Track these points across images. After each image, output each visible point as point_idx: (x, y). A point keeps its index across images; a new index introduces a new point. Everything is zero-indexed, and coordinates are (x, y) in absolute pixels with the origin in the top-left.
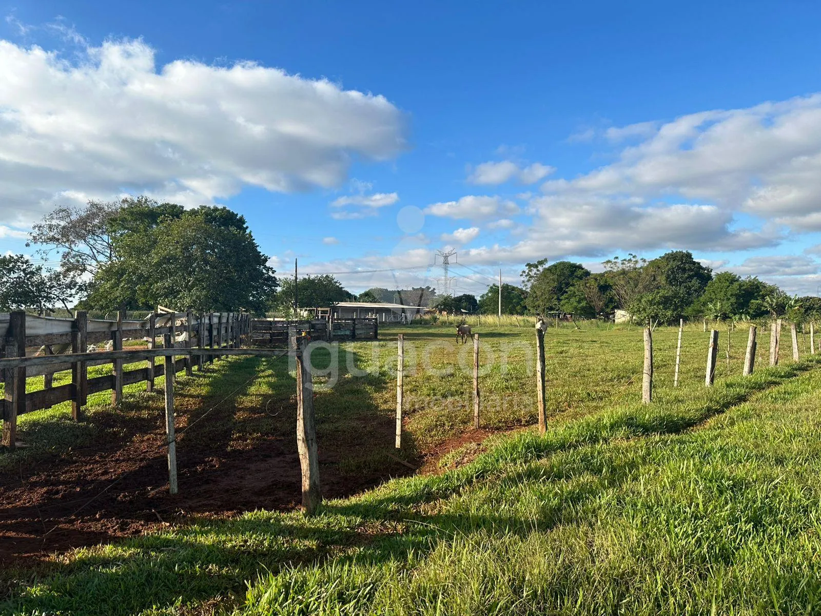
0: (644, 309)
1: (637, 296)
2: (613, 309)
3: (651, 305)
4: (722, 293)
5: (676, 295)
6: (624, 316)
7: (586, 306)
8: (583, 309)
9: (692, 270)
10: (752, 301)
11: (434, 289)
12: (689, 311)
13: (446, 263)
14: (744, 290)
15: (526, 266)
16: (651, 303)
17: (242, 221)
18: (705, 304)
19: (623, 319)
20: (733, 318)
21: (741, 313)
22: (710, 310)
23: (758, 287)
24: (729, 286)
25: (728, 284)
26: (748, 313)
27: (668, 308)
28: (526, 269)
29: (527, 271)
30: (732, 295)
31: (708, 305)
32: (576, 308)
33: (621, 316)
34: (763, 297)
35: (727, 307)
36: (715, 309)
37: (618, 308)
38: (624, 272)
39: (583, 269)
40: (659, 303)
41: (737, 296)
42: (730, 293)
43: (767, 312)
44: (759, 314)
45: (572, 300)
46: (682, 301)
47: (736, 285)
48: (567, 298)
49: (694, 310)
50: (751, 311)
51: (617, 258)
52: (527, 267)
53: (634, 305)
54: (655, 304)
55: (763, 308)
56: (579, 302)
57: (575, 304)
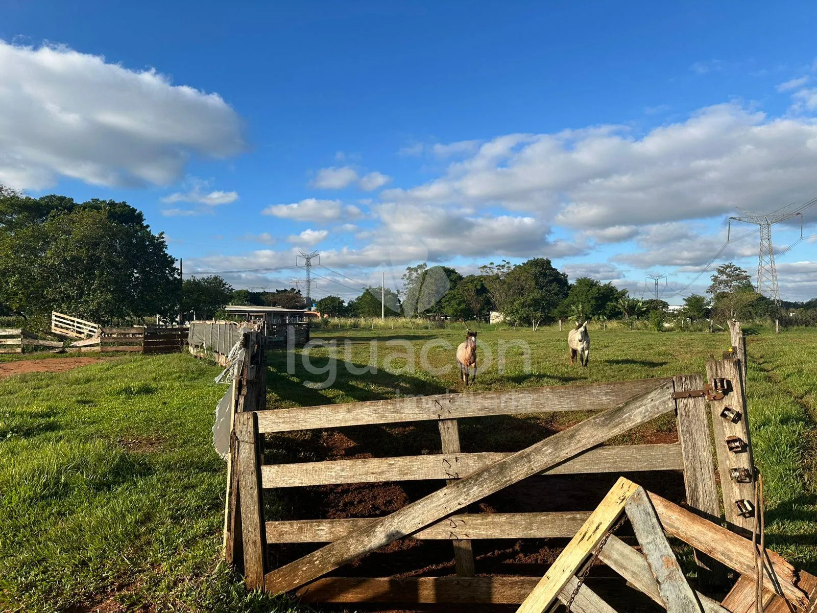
0: (517, 311)
1: (510, 299)
2: (488, 311)
3: (522, 307)
4: (584, 297)
5: (543, 298)
6: (498, 317)
7: (465, 308)
8: (462, 311)
9: (552, 276)
10: (609, 303)
11: (299, 291)
12: (555, 312)
13: (308, 265)
14: (602, 293)
15: (407, 269)
16: (523, 305)
17: (139, 218)
18: (568, 306)
19: (497, 320)
20: (593, 318)
21: (599, 314)
22: (573, 311)
23: (612, 291)
24: (589, 291)
25: (588, 288)
26: (605, 314)
27: (537, 310)
28: (407, 273)
29: (408, 275)
30: (592, 298)
31: (571, 307)
32: (456, 310)
33: (496, 317)
34: (617, 300)
35: (588, 309)
36: (578, 311)
37: (493, 310)
38: (497, 277)
39: (456, 273)
40: (529, 306)
41: (597, 299)
42: (590, 296)
43: (621, 313)
44: (615, 315)
45: (453, 302)
46: (548, 303)
47: (595, 289)
48: (448, 301)
49: (560, 312)
50: (608, 312)
51: (492, 264)
52: (408, 271)
53: (507, 306)
54: (526, 307)
55: (617, 310)
56: (459, 305)
57: (456, 306)
